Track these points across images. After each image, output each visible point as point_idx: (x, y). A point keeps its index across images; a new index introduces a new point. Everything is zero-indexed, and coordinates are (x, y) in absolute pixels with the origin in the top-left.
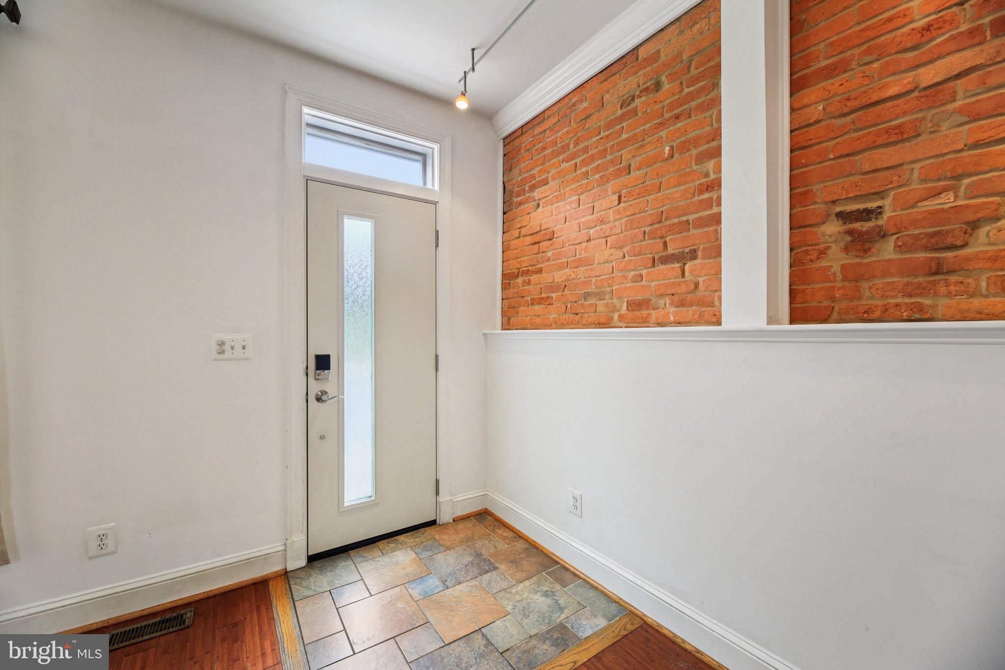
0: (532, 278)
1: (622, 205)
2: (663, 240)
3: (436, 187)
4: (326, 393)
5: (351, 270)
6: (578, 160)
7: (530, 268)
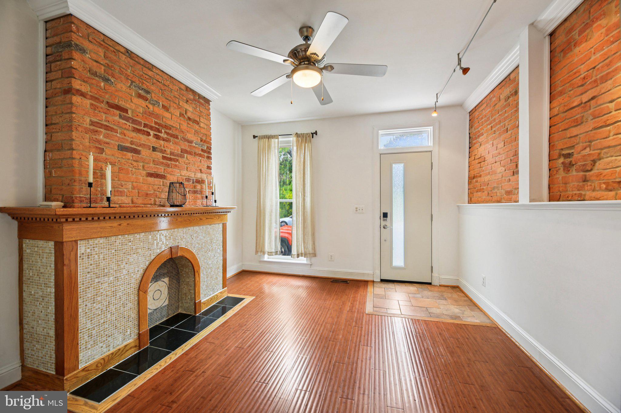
0: (478, 179)
1: (505, 147)
2: (516, 163)
3: (432, 145)
4: (387, 226)
5: (395, 183)
6: (492, 125)
7: (477, 175)
